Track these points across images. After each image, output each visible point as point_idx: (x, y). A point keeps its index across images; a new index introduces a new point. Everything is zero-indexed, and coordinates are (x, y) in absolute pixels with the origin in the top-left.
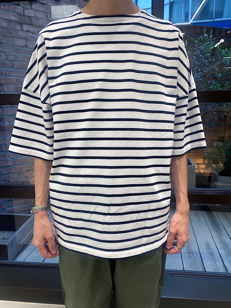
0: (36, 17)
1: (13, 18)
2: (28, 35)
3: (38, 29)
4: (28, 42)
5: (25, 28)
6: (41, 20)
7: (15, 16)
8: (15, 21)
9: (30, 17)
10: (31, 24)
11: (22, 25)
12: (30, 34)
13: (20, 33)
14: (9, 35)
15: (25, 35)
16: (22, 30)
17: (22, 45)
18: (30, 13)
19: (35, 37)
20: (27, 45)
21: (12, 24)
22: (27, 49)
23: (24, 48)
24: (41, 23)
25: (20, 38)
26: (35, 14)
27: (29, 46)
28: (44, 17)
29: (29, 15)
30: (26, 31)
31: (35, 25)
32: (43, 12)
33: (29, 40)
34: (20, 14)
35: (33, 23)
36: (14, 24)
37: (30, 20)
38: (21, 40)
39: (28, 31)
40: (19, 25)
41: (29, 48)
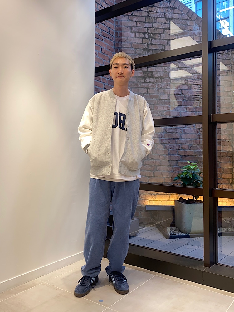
0: (156, 71)
1: (140, 75)
2: (149, 85)
3: (158, 79)
4: (149, 90)
5: (148, 80)
6: (160, 73)
7: (141, 73)
8: (141, 77)
9: (152, 72)
10: (152, 77)
11: (146, 78)
12: (151, 84)
13: (143, 84)
14: (136, 86)
15: (147, 85)
16: (145, 82)
17: (144, 92)
18: (152, 69)
19: (154, 85)
20: (148, 92)
21: (139, 78)
22: (148, 95)
23: (145, 95)
24: (160, 75)
25: (143, 88)
26: (156, 69)
27: (149, 92)
28: (162, 70)
29: (151, 71)
30: (148, 82)
31: (155, 77)
32: (162, 67)
33: (150, 88)
34: (144, 72)
35: (154, 76)
36: (140, 79)
37: (152, 75)
38: (144, 89)
39: (150, 82)
40: (143, 79)
41: (149, 94)
